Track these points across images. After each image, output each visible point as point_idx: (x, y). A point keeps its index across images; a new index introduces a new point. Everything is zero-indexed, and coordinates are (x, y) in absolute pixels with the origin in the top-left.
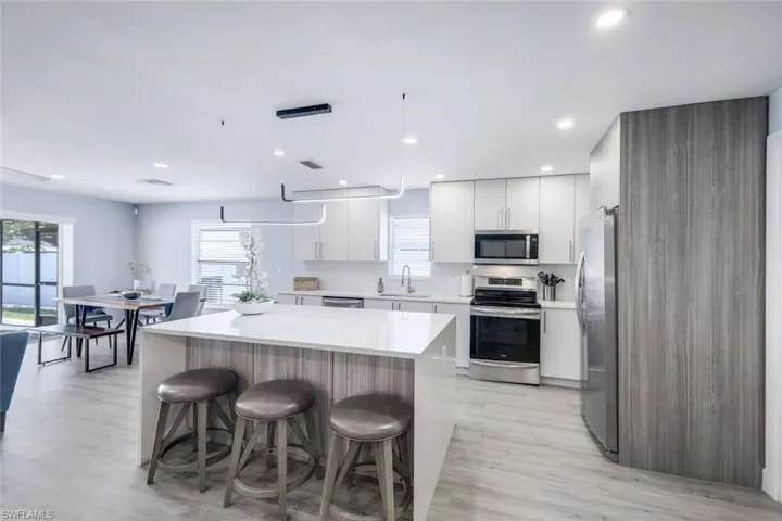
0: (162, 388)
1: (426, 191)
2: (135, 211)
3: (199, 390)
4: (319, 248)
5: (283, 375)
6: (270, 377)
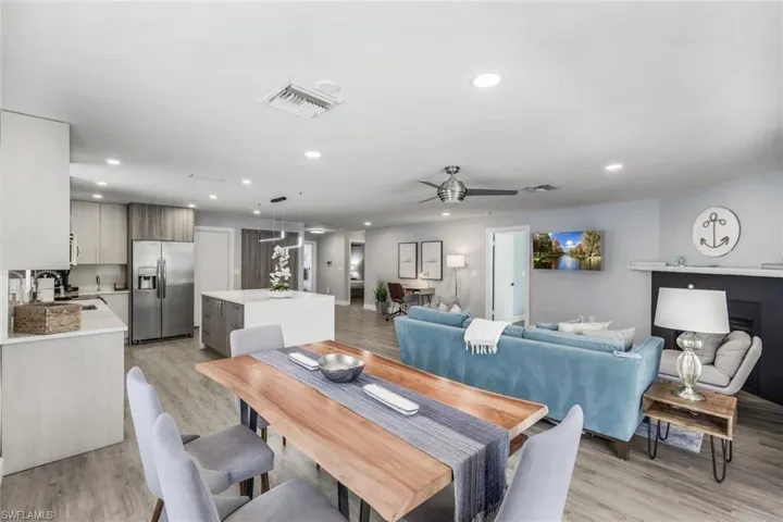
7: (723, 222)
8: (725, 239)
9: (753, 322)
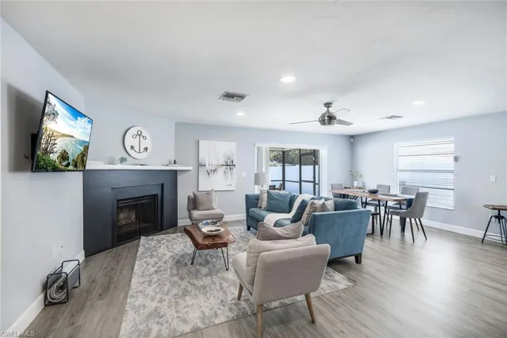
2: (352, 139)
7: (145, 138)
8: (146, 149)
9: (157, 195)
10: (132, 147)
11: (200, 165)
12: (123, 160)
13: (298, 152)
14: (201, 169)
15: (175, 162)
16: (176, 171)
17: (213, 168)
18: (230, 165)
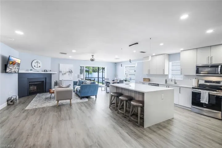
0: (111, 94)
1: (179, 53)
2: (116, 64)
3: (116, 95)
4: (149, 71)
5: (129, 95)
6: (127, 95)
7: (39, 63)
8: (40, 67)
9: (44, 81)
10: (35, 66)
11: (60, 72)
12: (31, 70)
13: (97, 68)
14: (60, 73)
15: (51, 71)
16: (51, 74)
17: (65, 73)
18: (71, 72)
